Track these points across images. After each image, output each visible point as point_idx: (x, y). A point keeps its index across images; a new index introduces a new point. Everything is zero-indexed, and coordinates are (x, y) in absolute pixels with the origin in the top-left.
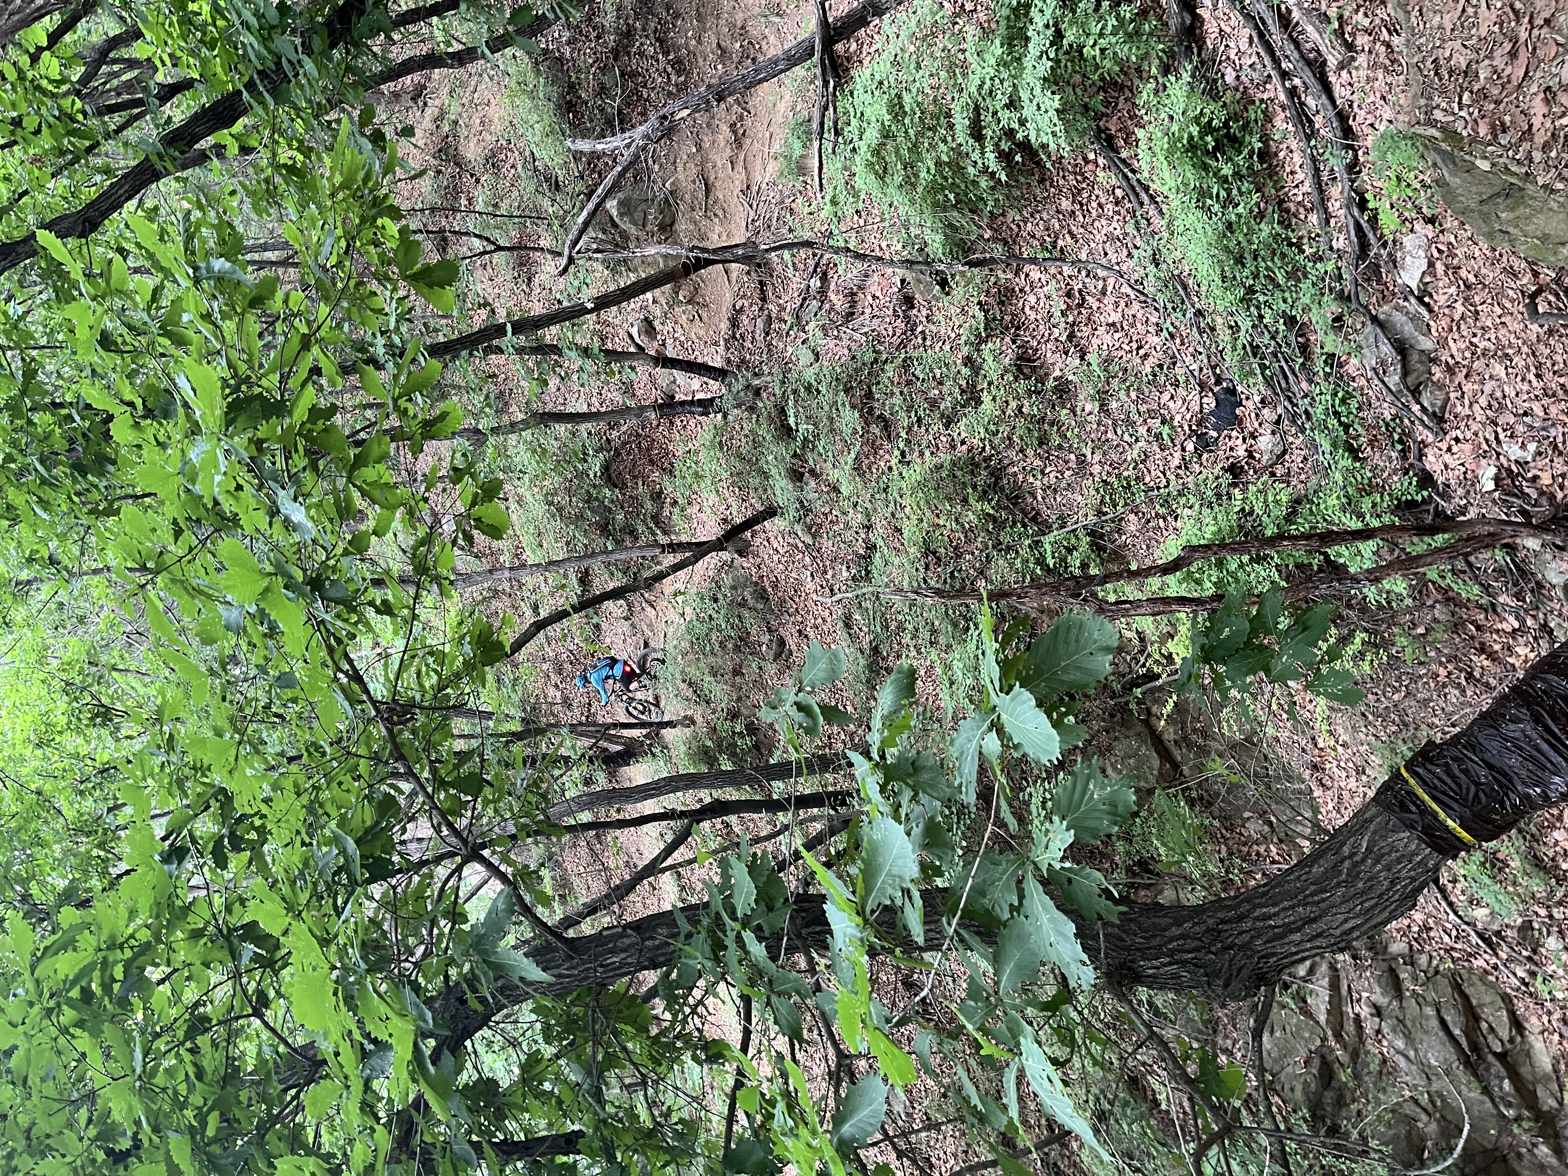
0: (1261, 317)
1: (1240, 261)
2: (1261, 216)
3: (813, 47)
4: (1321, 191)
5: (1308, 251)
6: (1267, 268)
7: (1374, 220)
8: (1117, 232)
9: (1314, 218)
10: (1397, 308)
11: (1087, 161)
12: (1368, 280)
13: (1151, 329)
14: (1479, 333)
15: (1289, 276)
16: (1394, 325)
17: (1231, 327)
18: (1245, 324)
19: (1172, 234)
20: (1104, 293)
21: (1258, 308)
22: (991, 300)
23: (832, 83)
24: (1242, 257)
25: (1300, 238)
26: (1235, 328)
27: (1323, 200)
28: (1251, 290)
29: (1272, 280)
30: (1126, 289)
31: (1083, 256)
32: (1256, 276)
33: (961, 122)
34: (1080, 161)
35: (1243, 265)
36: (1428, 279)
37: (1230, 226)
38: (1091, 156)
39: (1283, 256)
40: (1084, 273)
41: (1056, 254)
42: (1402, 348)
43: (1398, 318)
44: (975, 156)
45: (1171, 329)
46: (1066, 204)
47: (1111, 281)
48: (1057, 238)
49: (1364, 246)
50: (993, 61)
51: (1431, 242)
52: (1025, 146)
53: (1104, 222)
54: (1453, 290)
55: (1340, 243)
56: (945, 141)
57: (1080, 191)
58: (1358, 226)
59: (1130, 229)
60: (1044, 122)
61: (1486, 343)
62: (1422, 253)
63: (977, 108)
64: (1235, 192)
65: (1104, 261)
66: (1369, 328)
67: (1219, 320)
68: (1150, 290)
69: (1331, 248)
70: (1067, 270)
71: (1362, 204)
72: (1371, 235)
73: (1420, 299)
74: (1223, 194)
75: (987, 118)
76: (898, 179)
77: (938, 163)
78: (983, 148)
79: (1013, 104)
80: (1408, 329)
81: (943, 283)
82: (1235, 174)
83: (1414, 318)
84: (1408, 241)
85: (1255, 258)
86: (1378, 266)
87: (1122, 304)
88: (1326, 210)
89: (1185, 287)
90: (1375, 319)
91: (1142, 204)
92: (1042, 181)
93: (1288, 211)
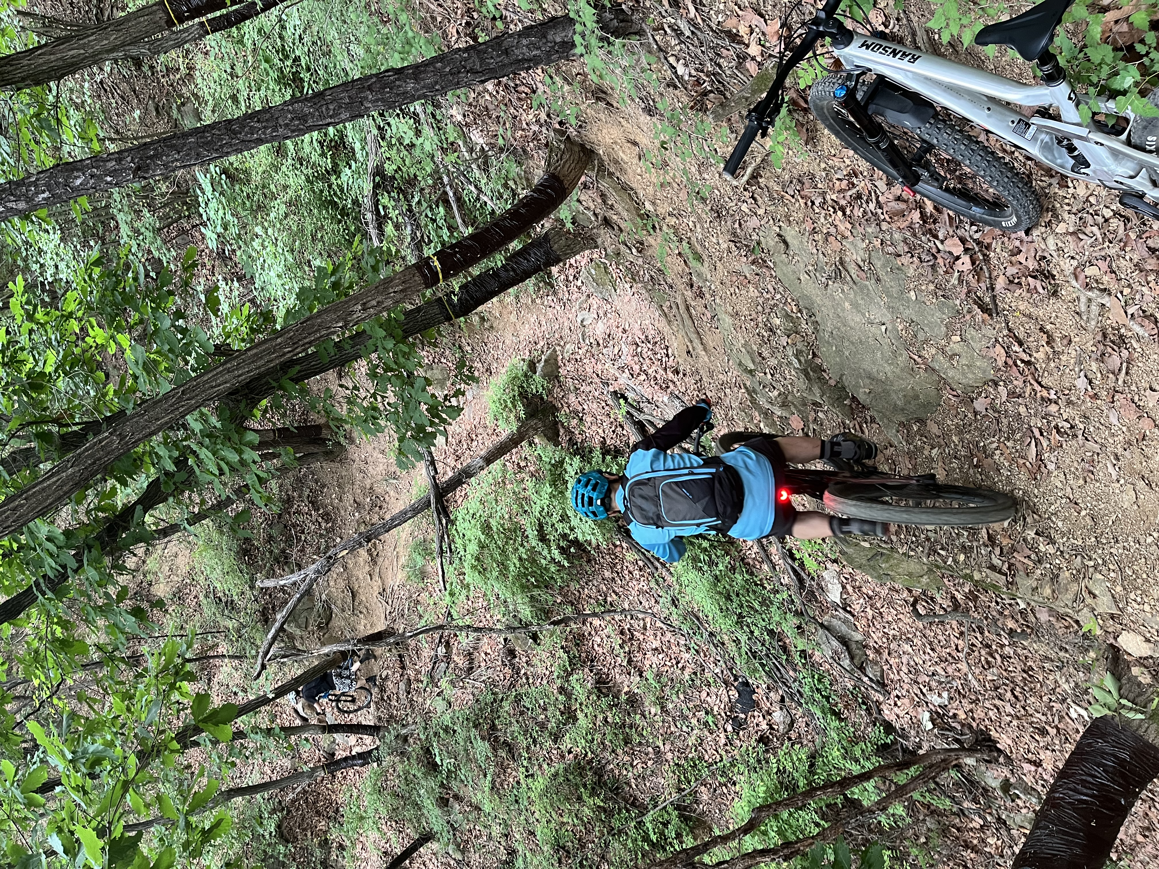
0: (752, 632)
1: (728, 598)
2: (733, 569)
3: (429, 501)
4: (765, 551)
5: (768, 588)
6: (747, 601)
7: (802, 565)
8: (645, 588)
9: (765, 567)
10: (833, 616)
11: (616, 546)
12: (810, 601)
13: (683, 649)
14: (887, 625)
15: (762, 604)
16: (834, 627)
17: (734, 641)
18: (744, 638)
19: (681, 585)
20: (645, 628)
21: (748, 626)
22: (569, 644)
23: (444, 521)
24: (729, 595)
25: (761, 580)
26: (737, 641)
27: (768, 556)
28: (740, 616)
29: (752, 608)
30: (659, 624)
31: (626, 606)
32: (741, 606)
33: (532, 533)
34: (611, 546)
35: (732, 601)
36: (845, 596)
37: (716, 577)
38: (618, 543)
39: (754, 592)
40: (629, 617)
41: (608, 607)
42: (844, 641)
43: (835, 622)
44: (545, 553)
45: (696, 648)
46: (607, 574)
47: (648, 620)
48: (606, 596)
49: (801, 580)
50: (547, 496)
51: (839, 574)
52: (576, 543)
53: (635, 583)
54: (862, 601)
55: (786, 580)
56: (522, 545)
57: (615, 565)
58: (793, 568)
59: (653, 584)
60: (586, 528)
61: (893, 632)
62: (836, 581)
63: (541, 526)
64: (713, 556)
65: (640, 608)
66: (821, 631)
67: (726, 638)
68: (676, 623)
69: (782, 584)
70: (617, 617)
71: (792, 556)
72: (803, 574)
73: (845, 609)
74: (707, 558)
75: (548, 529)
76: (495, 574)
77: (520, 559)
78: (549, 547)
79: (564, 518)
80: (844, 629)
81: (535, 637)
82: (710, 546)
83: (845, 621)
84: (825, 574)
85: (738, 595)
86: (813, 592)
87: (659, 634)
88: (771, 561)
89: (698, 619)
90: (822, 625)
91: (657, 569)
92: (589, 561)
93: (749, 564)
